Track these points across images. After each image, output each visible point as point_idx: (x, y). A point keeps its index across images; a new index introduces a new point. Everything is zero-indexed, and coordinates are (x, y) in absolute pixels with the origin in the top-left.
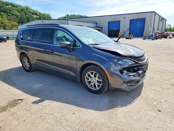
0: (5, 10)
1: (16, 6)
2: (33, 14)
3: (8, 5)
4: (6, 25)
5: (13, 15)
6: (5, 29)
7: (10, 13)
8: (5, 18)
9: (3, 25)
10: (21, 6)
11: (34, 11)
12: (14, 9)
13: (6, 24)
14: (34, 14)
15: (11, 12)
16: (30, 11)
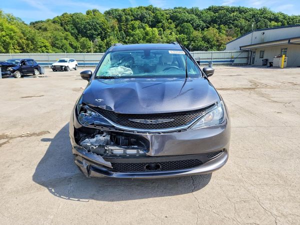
0: (227, 21)
1: (245, 11)
2: (271, 20)
3: (234, 12)
4: (222, 43)
5: (236, 26)
6: (218, 50)
7: (233, 24)
8: (224, 32)
9: (218, 44)
10: (253, 10)
11: (273, 14)
12: (240, 17)
13: (222, 41)
14: (273, 20)
15: (236, 22)
16: (266, 15)
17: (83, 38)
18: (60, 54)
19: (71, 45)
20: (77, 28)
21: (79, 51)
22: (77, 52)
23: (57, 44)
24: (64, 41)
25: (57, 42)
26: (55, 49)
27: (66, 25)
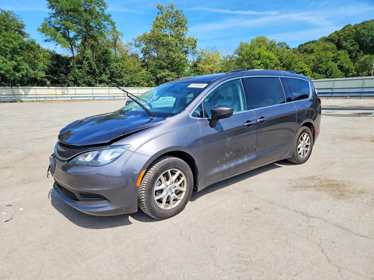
17: (366, 56)
18: (321, 80)
19: (341, 68)
20: (359, 43)
21: (351, 74)
22: (349, 76)
23: (321, 67)
24: (331, 63)
25: (320, 65)
26: (316, 74)
27: (345, 41)
